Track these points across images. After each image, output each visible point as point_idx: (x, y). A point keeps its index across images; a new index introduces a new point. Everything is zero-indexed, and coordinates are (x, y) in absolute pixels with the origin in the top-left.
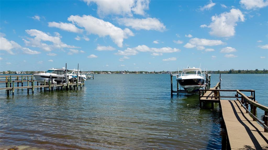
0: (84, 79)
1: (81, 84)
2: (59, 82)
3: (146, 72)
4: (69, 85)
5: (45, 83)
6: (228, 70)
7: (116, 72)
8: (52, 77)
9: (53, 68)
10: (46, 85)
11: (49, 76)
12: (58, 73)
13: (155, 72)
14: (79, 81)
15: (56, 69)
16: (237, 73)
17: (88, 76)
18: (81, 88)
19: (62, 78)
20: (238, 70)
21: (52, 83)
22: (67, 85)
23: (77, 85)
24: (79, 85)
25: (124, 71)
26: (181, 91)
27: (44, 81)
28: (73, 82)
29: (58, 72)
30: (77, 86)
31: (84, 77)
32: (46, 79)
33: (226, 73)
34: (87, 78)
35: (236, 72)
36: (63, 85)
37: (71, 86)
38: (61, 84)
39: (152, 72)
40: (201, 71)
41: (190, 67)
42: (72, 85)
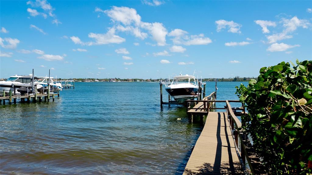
0: (60, 89)
1: (53, 95)
2: (23, 93)
3: (141, 80)
4: (37, 96)
5: (5, 94)
6: (233, 77)
7: (104, 79)
8: (14, 86)
9: (17, 75)
10: (6, 96)
11: (11, 85)
12: (23, 81)
13: (151, 80)
14: (51, 92)
15: (20, 77)
16: (242, 81)
17: (67, 85)
18: (53, 100)
19: (27, 87)
20: (243, 77)
21: (15, 94)
22: (34, 97)
23: (48, 96)
24: (50, 96)
25: (114, 78)
26: (172, 103)
27: (3, 91)
28: (43, 92)
29: (23, 79)
30: (48, 98)
31: (59, 86)
32: (5, 89)
33: (230, 81)
34: (63, 87)
35: (241, 79)
36: (29, 97)
37: (41, 97)
38: (27, 95)
39: (148, 80)
40: (194, 79)
41: (181, 75)
42: (43, 96)
